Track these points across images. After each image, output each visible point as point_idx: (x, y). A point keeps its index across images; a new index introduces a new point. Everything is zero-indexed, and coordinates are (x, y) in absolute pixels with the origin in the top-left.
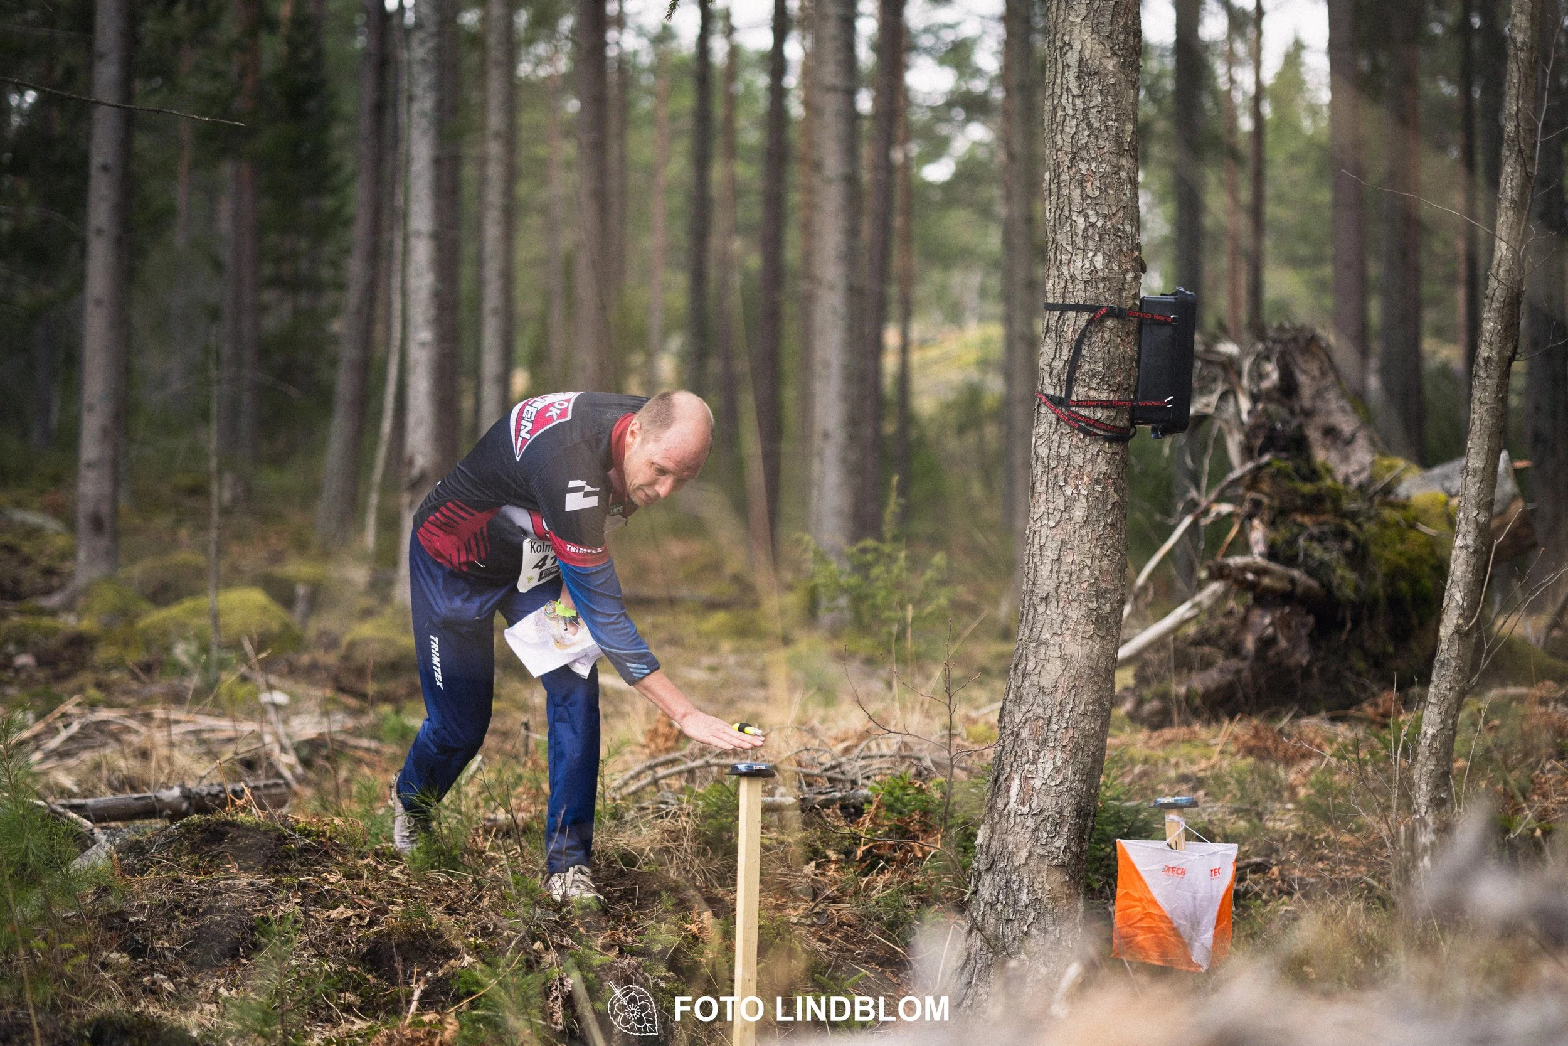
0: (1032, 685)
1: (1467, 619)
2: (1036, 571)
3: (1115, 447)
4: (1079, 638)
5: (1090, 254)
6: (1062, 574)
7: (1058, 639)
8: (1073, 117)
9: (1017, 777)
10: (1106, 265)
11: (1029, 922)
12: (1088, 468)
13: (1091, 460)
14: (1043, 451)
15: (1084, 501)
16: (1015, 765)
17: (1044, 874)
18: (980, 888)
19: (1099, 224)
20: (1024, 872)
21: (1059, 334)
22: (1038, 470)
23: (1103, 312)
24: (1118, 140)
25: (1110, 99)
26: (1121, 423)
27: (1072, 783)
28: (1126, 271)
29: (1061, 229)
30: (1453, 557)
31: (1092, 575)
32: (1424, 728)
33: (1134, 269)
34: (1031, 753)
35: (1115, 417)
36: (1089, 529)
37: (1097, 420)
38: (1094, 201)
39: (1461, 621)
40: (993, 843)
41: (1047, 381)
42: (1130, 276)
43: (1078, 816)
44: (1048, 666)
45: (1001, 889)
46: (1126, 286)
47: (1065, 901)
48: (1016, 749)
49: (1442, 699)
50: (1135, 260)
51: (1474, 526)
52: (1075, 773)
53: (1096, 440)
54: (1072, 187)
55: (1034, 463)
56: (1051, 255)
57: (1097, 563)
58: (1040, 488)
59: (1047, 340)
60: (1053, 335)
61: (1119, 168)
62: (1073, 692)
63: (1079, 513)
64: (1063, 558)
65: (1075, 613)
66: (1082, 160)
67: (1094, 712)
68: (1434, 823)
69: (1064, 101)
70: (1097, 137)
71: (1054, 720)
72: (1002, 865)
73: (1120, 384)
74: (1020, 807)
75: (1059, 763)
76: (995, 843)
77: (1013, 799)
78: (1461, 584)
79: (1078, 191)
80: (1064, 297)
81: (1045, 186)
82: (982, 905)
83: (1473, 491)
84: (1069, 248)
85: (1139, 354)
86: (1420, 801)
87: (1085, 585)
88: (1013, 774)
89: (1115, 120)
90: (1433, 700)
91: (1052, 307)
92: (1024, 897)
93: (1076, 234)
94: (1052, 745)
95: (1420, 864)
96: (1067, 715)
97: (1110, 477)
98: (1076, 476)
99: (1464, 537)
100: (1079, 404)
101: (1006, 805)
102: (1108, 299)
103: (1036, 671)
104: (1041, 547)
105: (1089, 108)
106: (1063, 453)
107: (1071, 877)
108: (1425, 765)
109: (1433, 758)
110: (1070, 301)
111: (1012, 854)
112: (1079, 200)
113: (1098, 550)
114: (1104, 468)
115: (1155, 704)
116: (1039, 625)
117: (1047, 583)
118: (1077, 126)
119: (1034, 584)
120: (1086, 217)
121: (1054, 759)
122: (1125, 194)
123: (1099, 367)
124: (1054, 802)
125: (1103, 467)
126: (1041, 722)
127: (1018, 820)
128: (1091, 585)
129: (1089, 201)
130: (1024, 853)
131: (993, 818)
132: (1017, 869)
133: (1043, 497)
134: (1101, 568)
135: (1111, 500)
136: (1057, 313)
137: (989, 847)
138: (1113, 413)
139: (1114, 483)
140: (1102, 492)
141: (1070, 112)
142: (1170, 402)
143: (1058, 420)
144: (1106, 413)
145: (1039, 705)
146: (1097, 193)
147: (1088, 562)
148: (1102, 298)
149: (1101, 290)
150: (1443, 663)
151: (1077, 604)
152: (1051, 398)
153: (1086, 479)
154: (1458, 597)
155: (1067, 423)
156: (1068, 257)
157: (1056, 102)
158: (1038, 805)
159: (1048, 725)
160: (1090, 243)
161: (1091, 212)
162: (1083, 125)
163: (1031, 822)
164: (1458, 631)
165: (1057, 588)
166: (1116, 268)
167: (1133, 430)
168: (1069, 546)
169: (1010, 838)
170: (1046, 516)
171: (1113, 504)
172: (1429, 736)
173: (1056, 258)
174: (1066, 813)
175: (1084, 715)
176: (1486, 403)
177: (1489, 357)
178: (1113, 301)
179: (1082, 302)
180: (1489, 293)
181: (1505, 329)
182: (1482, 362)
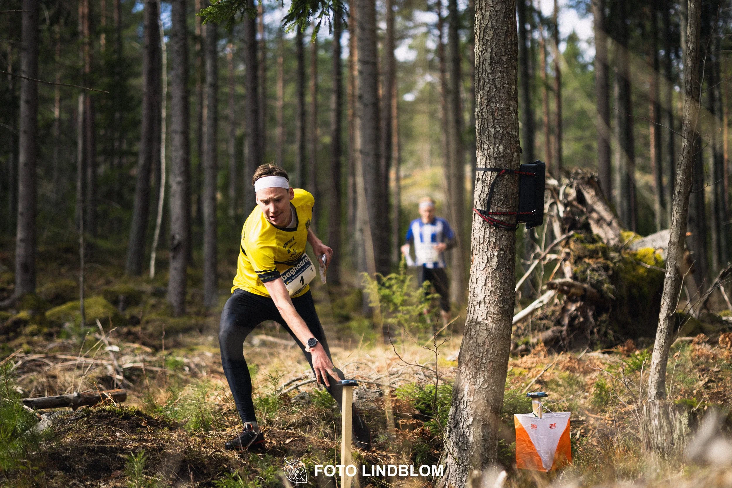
0: (473, 342)
1: (672, 311)
2: (474, 290)
3: (510, 233)
4: (495, 321)
5: (497, 145)
6: (487, 292)
7: (485, 321)
8: (488, 82)
9: (467, 385)
10: (504, 150)
11: (473, 451)
12: (498, 243)
13: (499, 239)
14: (477, 235)
15: (496, 258)
16: (466, 379)
17: (480, 429)
18: (451, 435)
19: (501, 131)
20: (471, 428)
21: (483, 182)
22: (475, 244)
23: (503, 171)
24: (509, 93)
25: (505, 74)
26: (512, 222)
27: (492, 387)
28: (513, 153)
29: (484, 134)
30: (665, 282)
31: (500, 292)
32: (653, 360)
33: (517, 152)
34: (473, 373)
35: (510, 220)
36: (499, 271)
37: (502, 221)
38: (499, 121)
41: (478, 203)
42: (515, 155)
43: (495, 402)
44: (481, 334)
45: (461, 435)
46: (514, 160)
47: (490, 441)
48: (467, 372)
49: (661, 347)
50: (517, 147)
51: (674, 268)
52: (494, 383)
53: (501, 230)
54: (488, 115)
55: (473, 241)
56: (479, 146)
57: (502, 286)
58: (476, 252)
59: (478, 184)
60: (481, 182)
61: (510, 106)
62: (492, 346)
63: (494, 263)
64: (487, 284)
65: (493, 309)
66: (493, 102)
67: (501, 354)
68: (659, 404)
69: (484, 75)
70: (499, 92)
71: (484, 358)
72: (461, 425)
73: (512, 204)
74: (469, 398)
75: (487, 378)
76: (458, 415)
77: (466, 395)
78: (669, 295)
79: (491, 117)
80: (485, 165)
81: (476, 114)
82: (452, 443)
83: (674, 252)
84: (488, 143)
85: (520, 190)
86: (652, 393)
87: (497, 297)
88: (465, 383)
89: (507, 84)
90: (657, 347)
91: (480, 170)
92: (471, 439)
93: (491, 136)
94: (483, 369)
95: (653, 422)
97: (507, 247)
98: (492, 247)
99: (670, 273)
100: (493, 214)
101: (462, 398)
102: (506, 166)
103: (475, 336)
104: (477, 280)
105: (495, 78)
106: (487, 236)
107: (492, 430)
108: (654, 377)
109: (657, 374)
110: (488, 167)
111: (465, 420)
112: (492, 121)
113: (503, 281)
114: (505, 243)
115: (523, 347)
116: (476, 315)
117: (480, 295)
118: (490, 87)
119: (474, 296)
120: (495, 128)
121: (484, 376)
122: (512, 118)
123: (502, 197)
124: (484, 396)
126: (477, 360)
127: (468, 404)
128: (500, 296)
129: (496, 121)
130: (471, 419)
131: (456, 403)
132: (468, 427)
133: (477, 256)
134: (504, 289)
135: (508, 258)
136: (483, 172)
137: (455, 416)
138: (508, 218)
139: (510, 250)
140: (504, 254)
141: (487, 81)
142: (534, 212)
143: (484, 221)
144: (506, 218)
145: (477, 352)
146: (500, 117)
147: (499, 286)
148: (503, 165)
149: (502, 162)
150: (661, 330)
151: (493, 305)
152: (480, 211)
153: (497, 248)
154: (667, 300)
155: (488, 222)
156: (487, 147)
157: (480, 76)
158: (477, 397)
159: (481, 361)
160: (497, 140)
162: (493, 86)
163: (474, 405)
164: (668, 316)
165: (484, 298)
166: (509, 151)
167: (517, 226)
168: (490, 279)
169: (465, 412)
170: (479, 265)
171: (509, 259)
172: (655, 364)
173: (481, 147)
174: (490, 401)
175: (497, 355)
176: (679, 212)
177: (680, 191)
178: (508, 166)
179: (493, 167)
180: (680, 162)
181: (687, 178)
182: (677, 194)
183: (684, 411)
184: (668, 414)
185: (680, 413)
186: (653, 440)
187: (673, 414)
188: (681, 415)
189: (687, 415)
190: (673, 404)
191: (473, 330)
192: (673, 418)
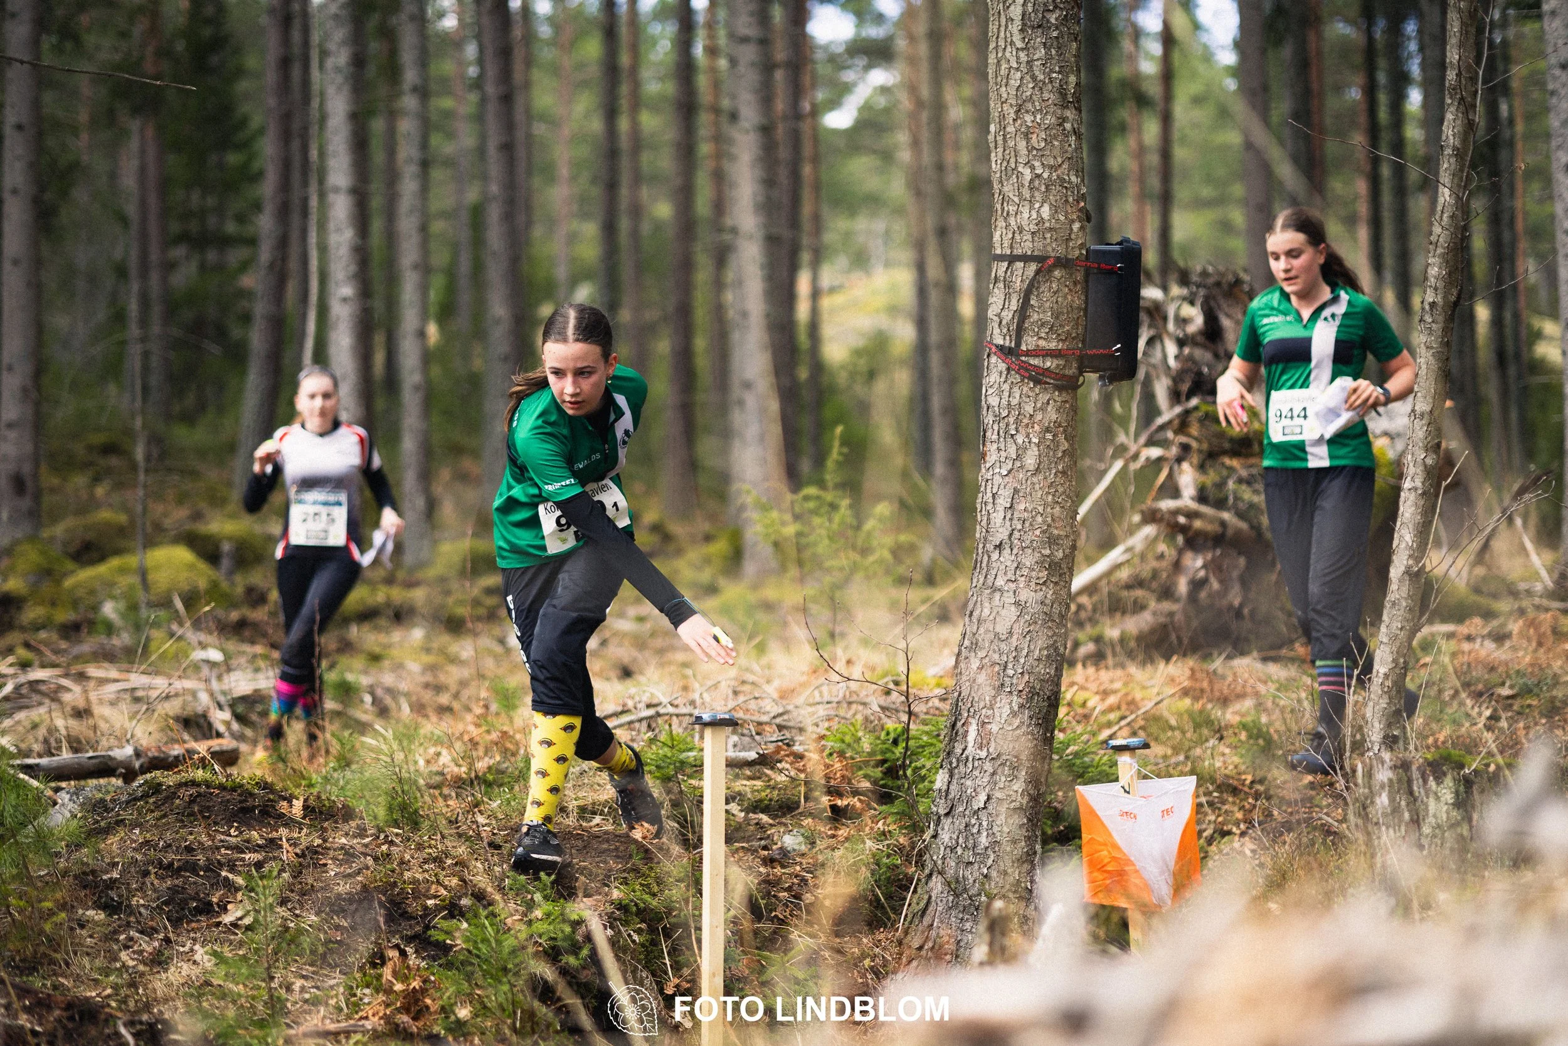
0: (987, 631)
1: (1418, 560)
2: (988, 519)
3: (1065, 396)
4: (1033, 584)
5: (1037, 205)
6: (1015, 522)
7: (1013, 586)
8: (1017, 69)
9: (974, 722)
10: (1052, 216)
11: (988, 865)
12: (1039, 417)
13: (1041, 409)
14: (993, 401)
15: (1036, 449)
16: (972, 710)
17: (1003, 817)
18: (940, 832)
19: (1045, 175)
20: (983, 815)
21: (1007, 285)
22: (989, 419)
23: (1050, 262)
24: (1062, 92)
25: (1054, 52)
26: (1071, 371)
27: (1028, 727)
28: (1073, 221)
29: (1007, 180)
30: (1402, 499)
31: (1044, 522)
32: (1376, 667)
33: (1080, 220)
34: (987, 698)
35: (1064, 366)
36: (1041, 477)
37: (1047, 369)
38: (1040, 153)
39: (1411, 562)
40: (951, 787)
41: (997, 331)
42: (1076, 226)
43: (1034, 760)
44: (1003, 612)
45: (960, 832)
46: (1073, 236)
47: (1023, 843)
48: (973, 694)
49: (1394, 638)
50: (1080, 210)
51: (1422, 468)
52: (1031, 718)
53: (1045, 389)
54: (1018, 139)
55: (985, 412)
56: (999, 206)
57: (1049, 509)
58: (991, 435)
59: (996, 290)
60: (1001, 285)
61: (1064, 120)
62: (1028, 638)
63: (1030, 461)
64: (1015, 505)
65: (1029, 560)
66: (1027, 112)
67: (1048, 656)
68: (1391, 760)
69: (1008, 54)
70: (1041, 89)
71: (1010, 666)
72: (961, 809)
73: (1069, 333)
74: (978, 751)
75: (1016, 708)
76: (954, 787)
77: (971, 744)
78: (1410, 526)
79: (1024, 143)
80: (1011, 247)
81: (991, 138)
82: (942, 849)
83: (1420, 434)
84: (1016, 199)
85: (1086, 302)
86: (1373, 738)
87: (1038, 532)
88: (970, 720)
89: (1059, 73)
90: (1385, 640)
91: (1001, 258)
92: (984, 840)
93: (1023, 186)
94: (1008, 690)
95: (1378, 801)
96: (1022, 661)
97: (1060, 426)
98: (1027, 425)
99: (1413, 479)
100: (1028, 353)
101: (964, 750)
102: (1055, 249)
103: (991, 618)
104: (994, 496)
105: (1033, 61)
106: (1014, 402)
107: (1029, 820)
108: (1378, 704)
109: (1386, 697)
110: (1018, 251)
111: (970, 799)
112: (1025, 152)
113: (1050, 497)
114: (1054, 417)
116: (994, 572)
117: (1000, 530)
118: (1022, 78)
119: (987, 531)
120: (1033, 168)
121: (1010, 704)
122: (1070, 145)
123: (1048, 317)
124: (1011, 746)
125: (1052, 414)
126: (997, 668)
127: (976, 764)
128: (1043, 532)
129: (1035, 152)
130: (983, 797)
131: (951, 763)
132: (976, 812)
133: (995, 446)
134: (1053, 515)
135: (1062, 448)
136: (1006, 264)
137: (947, 791)
138: (1062, 362)
139: (1065, 431)
140: (1053, 441)
141: (1015, 65)
142: (1117, 350)
143: (1008, 369)
144: (1056, 362)
145: (994, 652)
146: (1043, 144)
147: (1041, 509)
148: (1049, 249)
149: (1048, 241)
150: (1394, 604)
151: (1030, 551)
152: (1001, 348)
153: (1037, 427)
154: (1408, 538)
155: (1017, 372)
156: (1015, 208)
157: (1000, 55)
158: (995, 749)
159: (1004, 670)
160: (1037, 194)
161: (1037, 164)
162: (1028, 77)
163: (988, 766)
164: (1408, 572)
165: (1011, 535)
166: (1062, 218)
167: (1081, 379)
168: (1021, 494)
169: (969, 783)
170: (998, 465)
171: (1064, 452)
172: (1381, 675)
173: (1003, 210)
174: (1023, 757)
175: (1039, 660)
176: (1432, 348)
177: (1434, 302)
178: (1061, 251)
179: (1029, 253)
180: (1433, 238)
181: (1450, 274)
182: (1427, 307)
183: (1445, 774)
184: (1410, 782)
185: (1437, 779)
186: (1379, 838)
187: (1420, 781)
188: (1438, 784)
189: (1451, 784)
190: (1421, 760)
191: (987, 604)
192: (1422, 790)
